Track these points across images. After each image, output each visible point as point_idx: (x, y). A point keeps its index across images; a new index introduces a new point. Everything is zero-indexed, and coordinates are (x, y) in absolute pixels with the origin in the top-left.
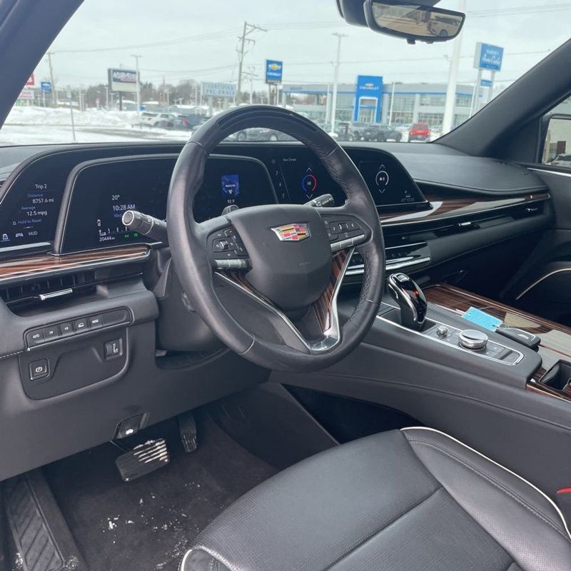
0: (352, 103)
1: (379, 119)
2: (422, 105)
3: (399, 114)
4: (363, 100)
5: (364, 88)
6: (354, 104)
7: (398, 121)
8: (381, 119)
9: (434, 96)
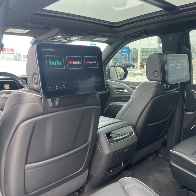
0: (119, 55)
1: (129, 61)
2: (143, 55)
3: (135, 59)
4: (123, 54)
5: (123, 51)
6: (120, 56)
7: (135, 61)
8: (129, 60)
9: (147, 52)
